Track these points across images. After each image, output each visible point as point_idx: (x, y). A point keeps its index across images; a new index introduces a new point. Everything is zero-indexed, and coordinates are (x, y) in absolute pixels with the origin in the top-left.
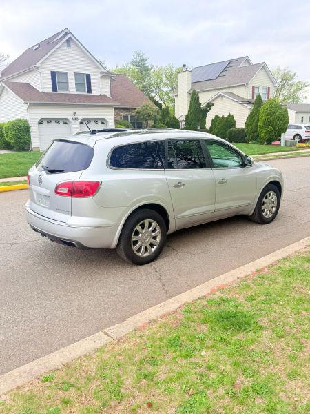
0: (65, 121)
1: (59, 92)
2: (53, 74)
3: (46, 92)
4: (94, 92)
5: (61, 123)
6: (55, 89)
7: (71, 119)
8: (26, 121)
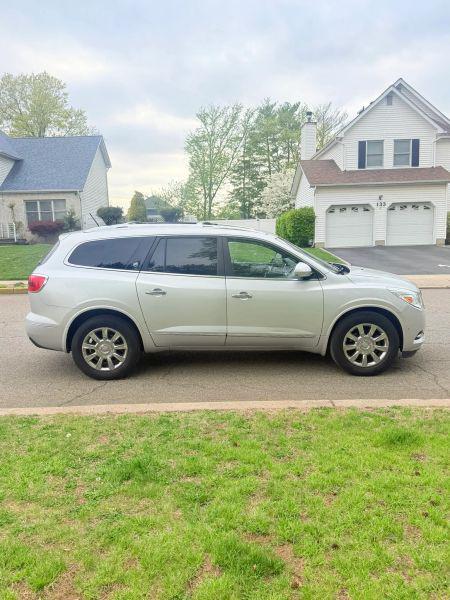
0: (366, 208)
1: (367, 169)
2: (362, 145)
3: (348, 169)
4: (422, 165)
5: (361, 210)
6: (362, 164)
7: (374, 206)
8: (311, 210)
